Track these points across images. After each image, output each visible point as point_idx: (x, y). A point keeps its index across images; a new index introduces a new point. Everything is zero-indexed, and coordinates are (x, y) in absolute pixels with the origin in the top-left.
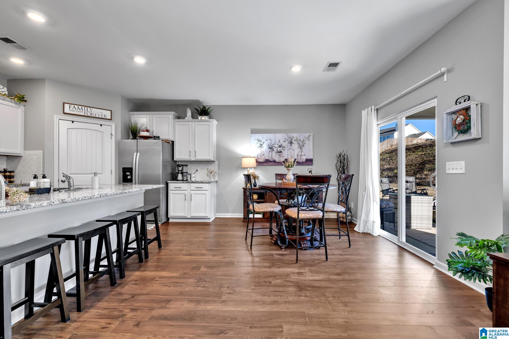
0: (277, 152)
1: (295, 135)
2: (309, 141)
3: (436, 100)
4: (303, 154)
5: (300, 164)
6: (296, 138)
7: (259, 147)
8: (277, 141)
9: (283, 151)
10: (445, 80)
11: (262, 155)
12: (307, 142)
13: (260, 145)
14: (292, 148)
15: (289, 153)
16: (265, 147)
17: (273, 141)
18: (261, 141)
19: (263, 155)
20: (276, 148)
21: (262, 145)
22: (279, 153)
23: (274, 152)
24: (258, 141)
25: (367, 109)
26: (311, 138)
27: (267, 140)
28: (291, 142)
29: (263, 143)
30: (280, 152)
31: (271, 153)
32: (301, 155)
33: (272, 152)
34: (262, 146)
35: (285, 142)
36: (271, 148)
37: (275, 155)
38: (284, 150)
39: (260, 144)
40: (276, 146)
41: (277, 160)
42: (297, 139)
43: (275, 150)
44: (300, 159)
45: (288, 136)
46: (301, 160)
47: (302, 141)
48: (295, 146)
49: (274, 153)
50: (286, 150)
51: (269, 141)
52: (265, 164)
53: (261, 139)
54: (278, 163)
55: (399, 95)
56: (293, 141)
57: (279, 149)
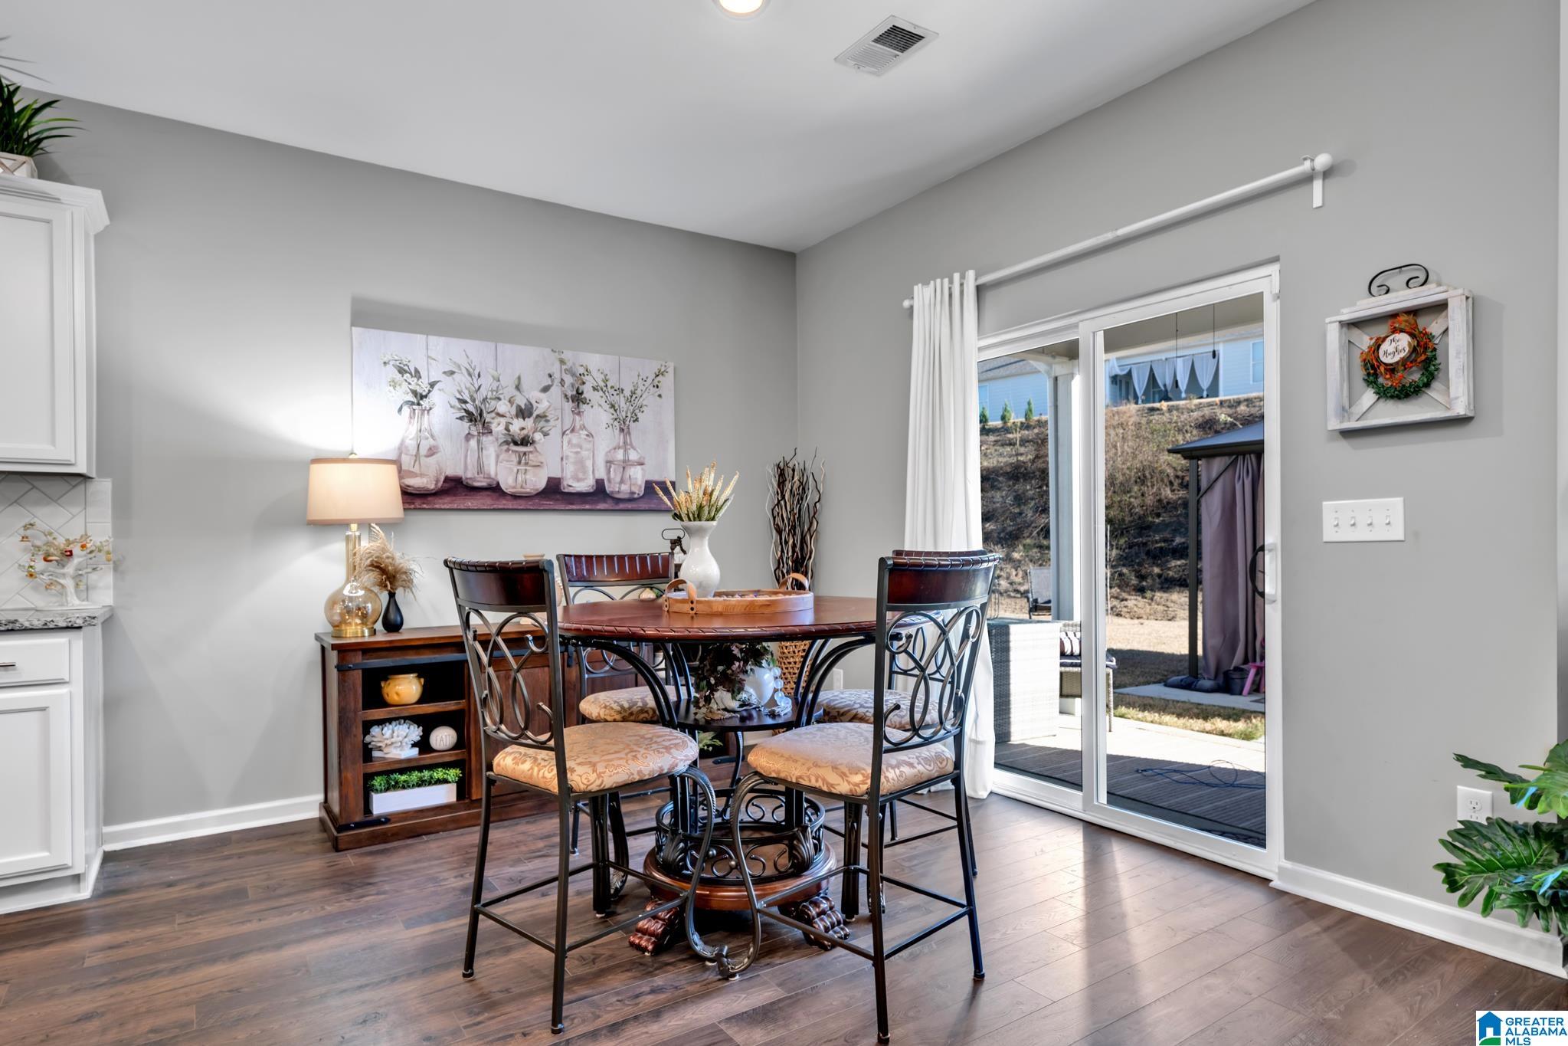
0: (507, 443)
1: (595, 362)
2: (660, 396)
3: (1273, 269)
4: (633, 456)
5: (622, 506)
6: (600, 378)
7: (406, 410)
8: (507, 382)
9: (538, 436)
10: (1317, 201)
11: (423, 451)
12: (648, 399)
13: (411, 398)
14: (583, 427)
15: (568, 451)
16: (442, 412)
17: (487, 384)
18: (417, 374)
19: (432, 452)
20: (503, 421)
21: (422, 397)
22: (516, 443)
23: (491, 438)
24: (402, 371)
25: (938, 281)
26: (667, 381)
27: (452, 373)
28: (579, 393)
29: (432, 385)
30: (525, 441)
31: (473, 443)
32: (626, 464)
33: (479, 442)
34: (425, 403)
35: (546, 389)
36: (476, 418)
37: (498, 456)
38: (546, 434)
39: (415, 393)
40: (503, 407)
41: (507, 483)
42: (606, 381)
43: (498, 427)
44: (622, 481)
45: (562, 362)
46: (625, 488)
47: (627, 393)
48: (597, 415)
49: (491, 448)
50: (555, 433)
51: (462, 379)
52: (444, 502)
53: (417, 362)
54: (515, 497)
55: (1108, 236)
56: (588, 392)
57: (517, 426)
